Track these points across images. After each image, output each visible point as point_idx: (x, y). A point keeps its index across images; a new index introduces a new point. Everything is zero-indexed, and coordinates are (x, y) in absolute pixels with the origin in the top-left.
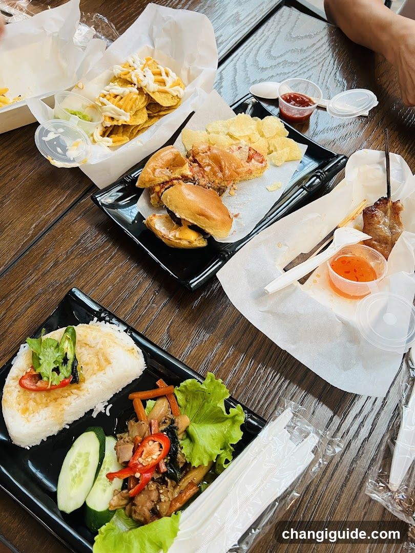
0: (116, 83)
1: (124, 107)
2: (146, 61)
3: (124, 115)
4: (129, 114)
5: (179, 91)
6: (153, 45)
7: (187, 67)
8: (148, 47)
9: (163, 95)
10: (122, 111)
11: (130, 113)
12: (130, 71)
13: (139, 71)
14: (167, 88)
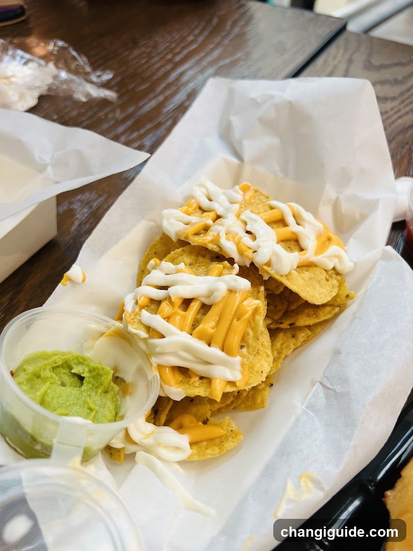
0: (182, 265)
1: (220, 338)
2: (241, 193)
3: (224, 363)
4: (238, 359)
5: (338, 257)
6: (238, 155)
7: (334, 197)
8: (225, 160)
9: (307, 274)
10: (215, 351)
11: (243, 356)
12: (210, 222)
13: (231, 222)
14: (310, 255)
